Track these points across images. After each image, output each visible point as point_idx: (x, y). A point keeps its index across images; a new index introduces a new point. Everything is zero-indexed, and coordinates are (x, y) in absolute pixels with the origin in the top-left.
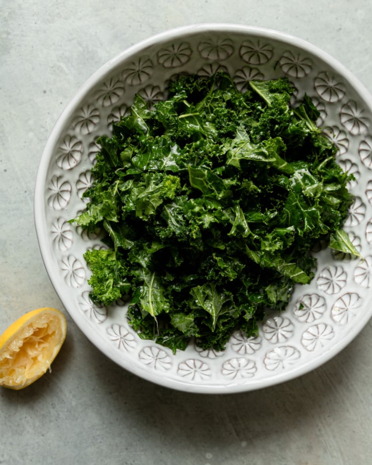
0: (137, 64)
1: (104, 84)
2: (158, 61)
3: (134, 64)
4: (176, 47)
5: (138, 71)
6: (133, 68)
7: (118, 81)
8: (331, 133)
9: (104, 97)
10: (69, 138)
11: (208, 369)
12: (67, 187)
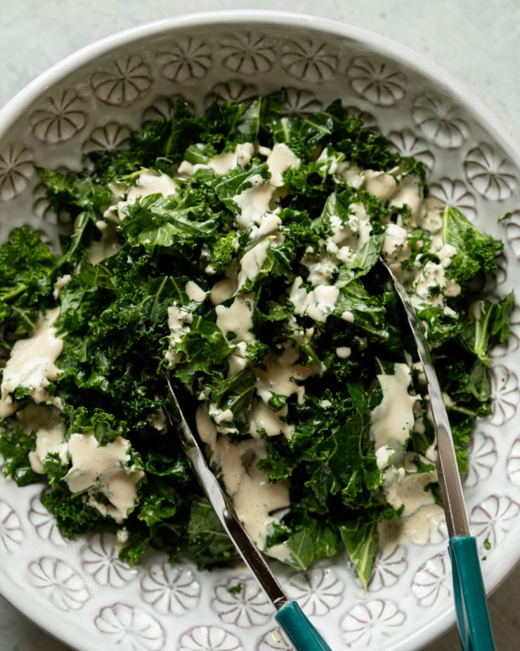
0: (315, 48)
1: (249, 35)
2: (347, 70)
3: (311, 43)
4: (387, 72)
5: (310, 59)
6: (306, 49)
7: (271, 48)
8: (503, 380)
9: (235, 51)
10: (140, 62)
11: (19, 543)
12: (79, 121)
